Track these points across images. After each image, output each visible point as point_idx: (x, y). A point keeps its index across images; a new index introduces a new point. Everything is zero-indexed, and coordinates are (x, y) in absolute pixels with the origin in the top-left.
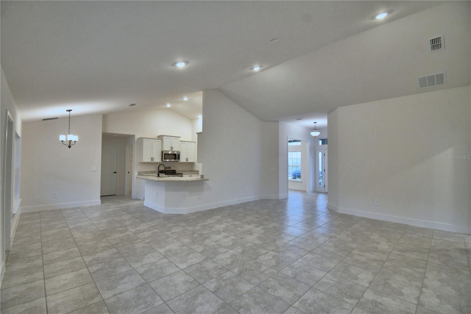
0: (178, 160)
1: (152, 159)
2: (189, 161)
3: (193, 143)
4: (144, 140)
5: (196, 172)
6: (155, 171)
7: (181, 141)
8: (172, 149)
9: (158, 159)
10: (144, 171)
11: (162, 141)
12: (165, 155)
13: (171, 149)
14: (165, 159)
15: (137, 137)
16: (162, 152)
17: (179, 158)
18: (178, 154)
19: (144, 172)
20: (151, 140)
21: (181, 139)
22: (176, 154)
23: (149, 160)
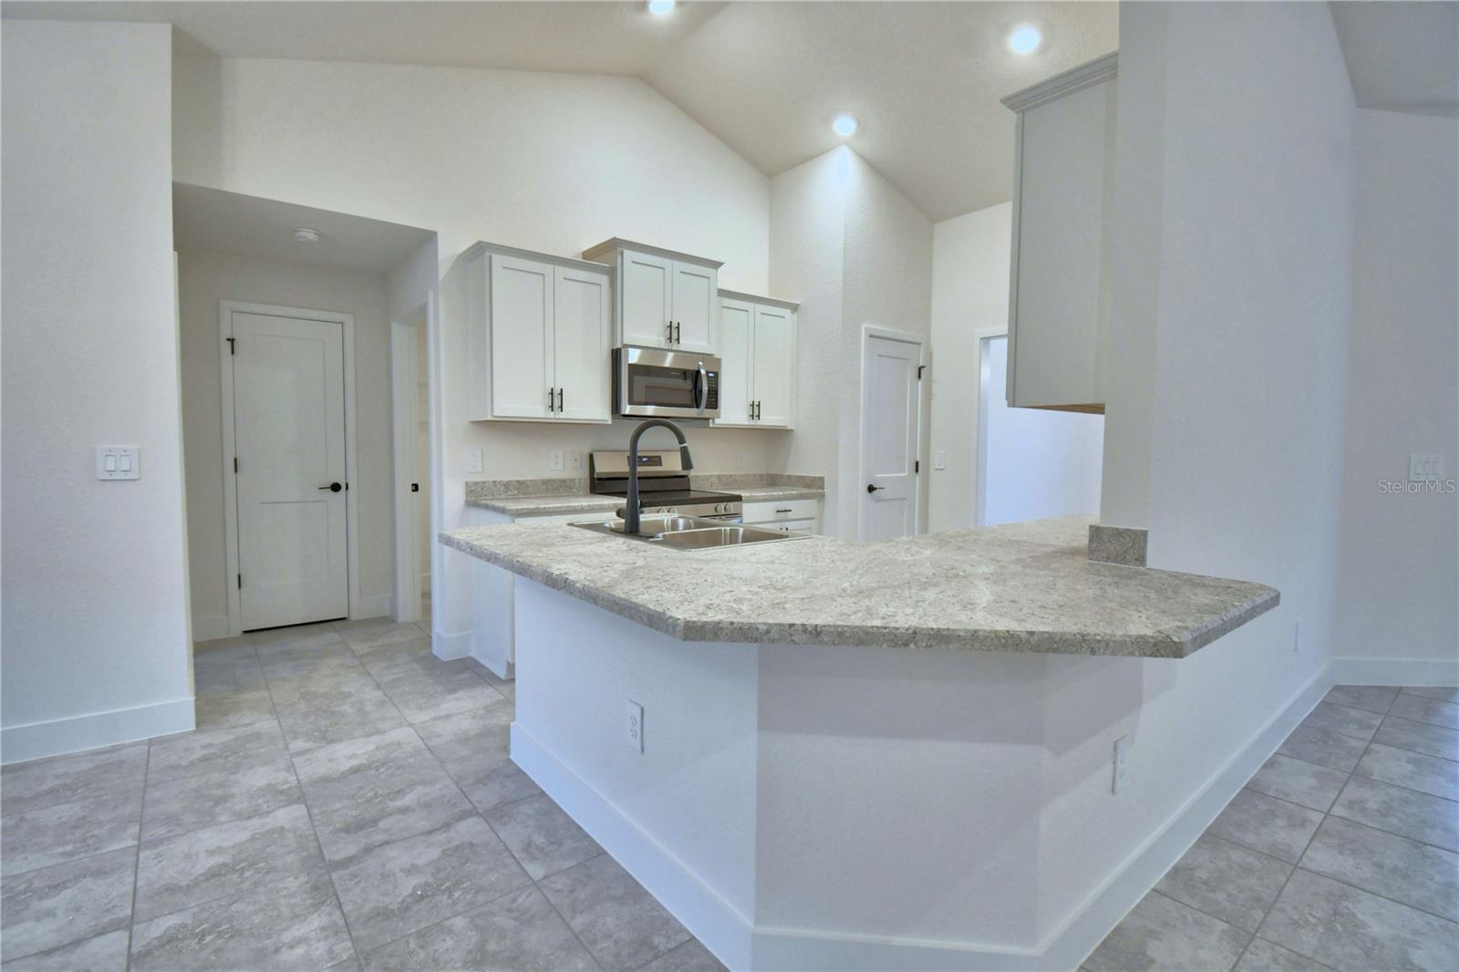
0: (708, 413)
1: (555, 398)
2: (767, 419)
3: (787, 312)
4: (498, 261)
5: (809, 486)
6: (572, 480)
7: (723, 293)
8: (675, 336)
9: (589, 403)
10: (506, 478)
11: (613, 284)
12: (636, 378)
13: (670, 339)
14: (631, 402)
15: (450, 247)
16: (616, 356)
17: (713, 403)
18: (707, 373)
19: (507, 485)
20: (547, 268)
21: (725, 280)
22: (698, 372)
23: (535, 409)
